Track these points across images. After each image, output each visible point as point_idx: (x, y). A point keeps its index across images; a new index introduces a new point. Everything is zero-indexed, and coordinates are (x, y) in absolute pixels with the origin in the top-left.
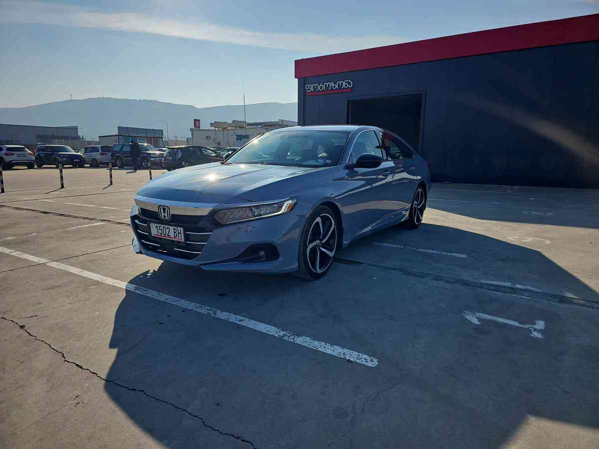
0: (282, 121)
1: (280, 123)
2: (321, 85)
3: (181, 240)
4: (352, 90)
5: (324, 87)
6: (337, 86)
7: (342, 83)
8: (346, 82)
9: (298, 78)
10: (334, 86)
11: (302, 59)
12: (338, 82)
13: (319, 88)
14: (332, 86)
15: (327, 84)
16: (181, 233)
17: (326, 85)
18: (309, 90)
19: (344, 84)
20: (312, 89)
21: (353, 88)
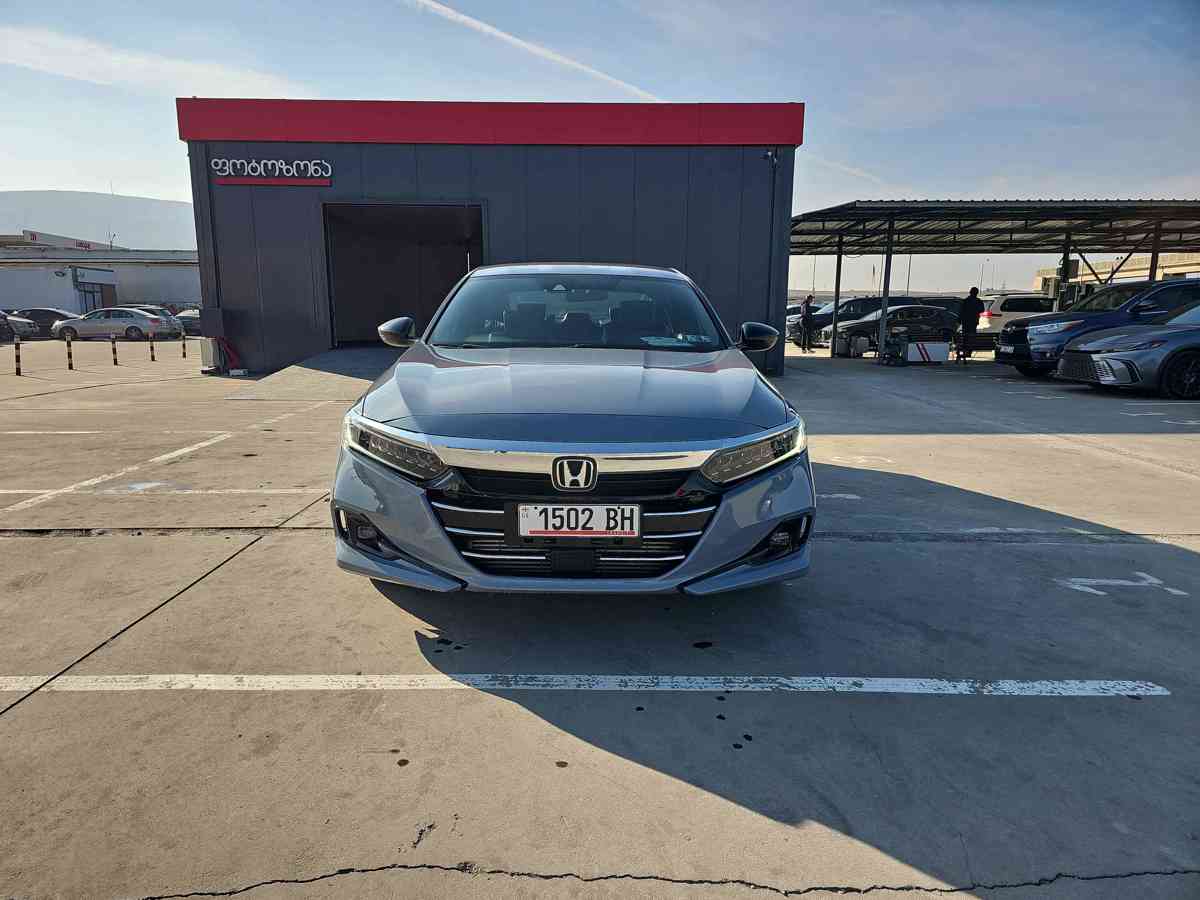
0: (34, 235)
1: (28, 239)
2: (254, 164)
3: (633, 533)
4: (331, 182)
5: (261, 169)
6: (294, 171)
7: (306, 166)
8: (315, 164)
9: (188, 142)
10: (288, 171)
11: (195, 99)
12: (296, 162)
13: (248, 169)
14: (281, 169)
15: (270, 163)
16: (631, 519)
17: (265, 164)
18: (221, 170)
19: (311, 169)
20: (229, 169)
21: (333, 179)
